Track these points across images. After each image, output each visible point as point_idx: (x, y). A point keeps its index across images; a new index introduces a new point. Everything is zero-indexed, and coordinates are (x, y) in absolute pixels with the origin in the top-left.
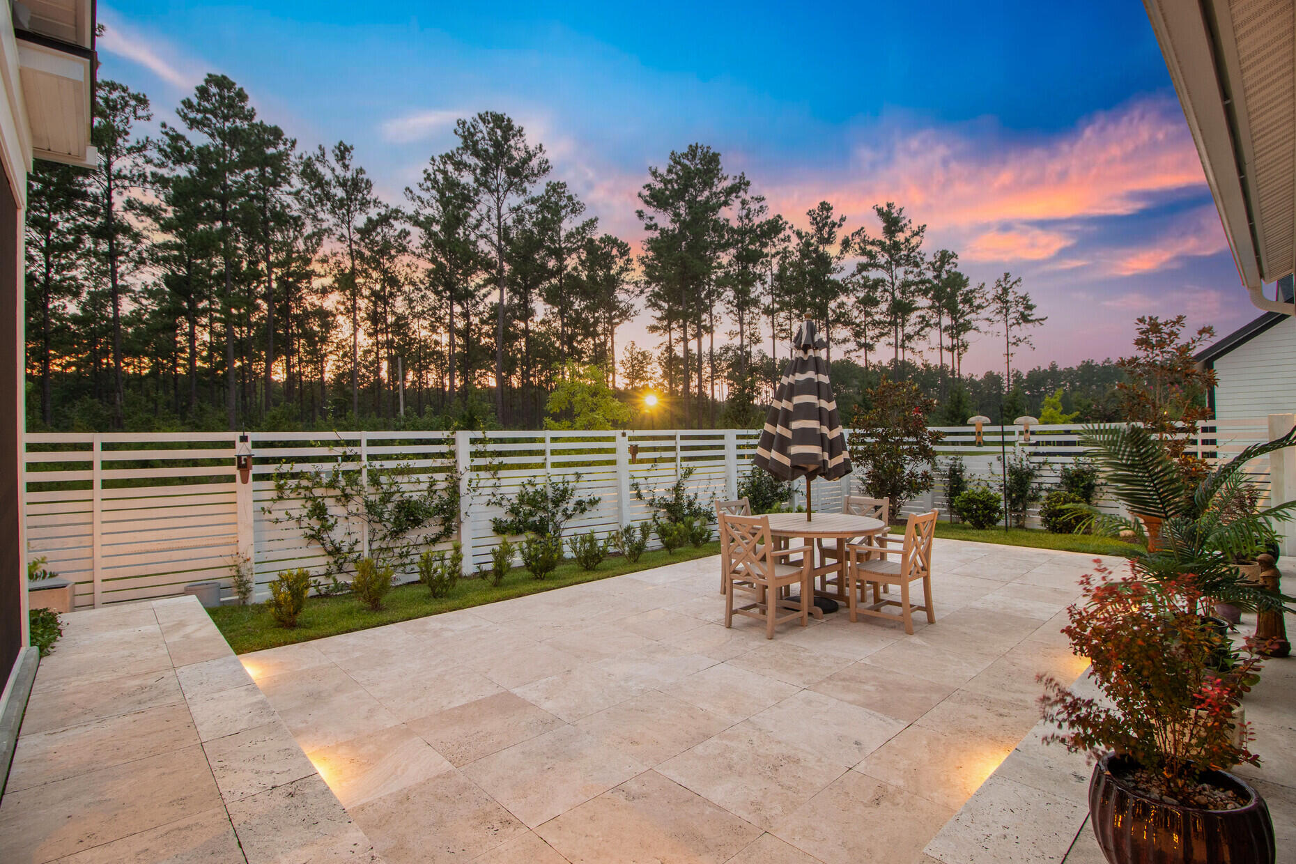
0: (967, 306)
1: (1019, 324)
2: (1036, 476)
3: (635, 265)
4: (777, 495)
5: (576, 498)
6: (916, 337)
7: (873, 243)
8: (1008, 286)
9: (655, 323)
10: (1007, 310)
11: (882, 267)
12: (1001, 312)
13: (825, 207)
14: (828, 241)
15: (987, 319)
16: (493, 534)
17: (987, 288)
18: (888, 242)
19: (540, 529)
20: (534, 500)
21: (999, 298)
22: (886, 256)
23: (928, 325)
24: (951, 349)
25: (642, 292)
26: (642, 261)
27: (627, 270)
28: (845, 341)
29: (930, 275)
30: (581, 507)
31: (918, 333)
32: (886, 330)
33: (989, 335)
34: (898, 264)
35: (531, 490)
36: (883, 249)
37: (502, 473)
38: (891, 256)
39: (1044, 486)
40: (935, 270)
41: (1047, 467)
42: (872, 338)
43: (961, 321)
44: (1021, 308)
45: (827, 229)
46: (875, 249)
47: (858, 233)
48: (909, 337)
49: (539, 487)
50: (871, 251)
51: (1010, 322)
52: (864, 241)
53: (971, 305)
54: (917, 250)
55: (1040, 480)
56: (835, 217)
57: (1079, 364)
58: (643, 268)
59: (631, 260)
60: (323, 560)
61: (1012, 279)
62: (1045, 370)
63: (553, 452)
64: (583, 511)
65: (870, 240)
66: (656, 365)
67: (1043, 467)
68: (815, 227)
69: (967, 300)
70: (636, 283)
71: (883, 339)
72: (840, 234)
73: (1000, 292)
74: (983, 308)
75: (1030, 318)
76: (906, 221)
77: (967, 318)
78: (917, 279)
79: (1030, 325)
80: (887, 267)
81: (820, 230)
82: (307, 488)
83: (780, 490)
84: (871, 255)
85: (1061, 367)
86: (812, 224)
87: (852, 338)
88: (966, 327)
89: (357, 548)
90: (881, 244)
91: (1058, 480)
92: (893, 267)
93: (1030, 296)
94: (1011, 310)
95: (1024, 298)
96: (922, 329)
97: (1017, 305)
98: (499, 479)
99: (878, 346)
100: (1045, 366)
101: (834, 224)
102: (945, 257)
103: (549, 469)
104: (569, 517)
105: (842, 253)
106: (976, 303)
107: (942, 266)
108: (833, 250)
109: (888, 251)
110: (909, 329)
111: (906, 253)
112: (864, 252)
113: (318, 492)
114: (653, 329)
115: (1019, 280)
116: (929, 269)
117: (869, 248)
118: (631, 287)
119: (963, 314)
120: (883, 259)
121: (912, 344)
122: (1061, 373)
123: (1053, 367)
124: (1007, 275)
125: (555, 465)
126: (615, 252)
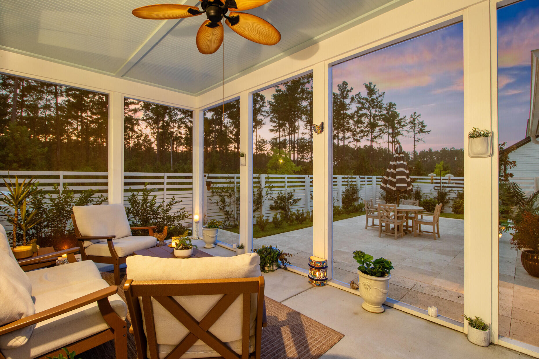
0: (399, 125)
1: (419, 133)
2: (448, 195)
3: (266, 104)
4: (353, 199)
5: (293, 198)
6: (378, 137)
7: (363, 99)
8: (415, 117)
9: (272, 128)
10: (415, 127)
11: (367, 109)
12: (412, 128)
13: (345, 84)
14: (346, 97)
15: (407, 131)
16: (270, 210)
17: (407, 118)
18: (369, 98)
19: (283, 208)
20: (281, 199)
21: (412, 122)
22: (368, 104)
23: (383, 132)
24: (392, 142)
25: (269, 116)
26: (269, 103)
27: (263, 106)
28: (349, 138)
29: (385, 112)
30: (295, 201)
31: (379, 136)
32: (366, 134)
33: (407, 137)
34: (373, 108)
35: (281, 195)
36: (367, 101)
37: (273, 189)
38: (370, 104)
39: (451, 198)
40: (387, 110)
41: (453, 192)
42: (359, 137)
43: (396, 131)
44: (420, 127)
45: (345, 92)
46: (364, 101)
47: (358, 95)
48: (375, 137)
49: (283, 194)
50: (362, 102)
51: (416, 132)
52: (360, 98)
53: (400, 125)
54: (381, 102)
55: (449, 196)
56: (349, 88)
57: (441, 149)
58: (269, 106)
59: (265, 102)
60: (224, 217)
61: (417, 114)
62: (427, 151)
63: (288, 182)
64: (296, 203)
65: (362, 97)
66: (268, 145)
67: (451, 192)
68: (340, 91)
69: (399, 123)
70: (267, 112)
71: (365, 138)
72: (350, 95)
73: (412, 120)
74: (405, 126)
75: (424, 131)
76: (376, 90)
77: (399, 130)
78: (380, 114)
79: (424, 134)
80: (368, 109)
81: (342, 93)
82: (220, 193)
83: (354, 197)
84: (362, 104)
85: (433, 150)
86: (339, 90)
87: (352, 137)
88: (398, 134)
89: (233, 213)
90: (366, 99)
91: (456, 196)
92: (371, 109)
93: (424, 122)
94: (416, 127)
95: (422, 122)
96: (381, 134)
97: (419, 125)
98: (272, 191)
99: (361, 140)
100: (427, 150)
101: (348, 91)
102: (391, 105)
103: (286, 188)
104: (292, 205)
105: (351, 102)
106: (402, 124)
107: (389, 109)
108: (347, 101)
109: (369, 102)
110: (375, 134)
111: (376, 103)
112: (359, 102)
113: (223, 194)
114: (272, 131)
115: (420, 115)
116: (384, 110)
117: (362, 101)
118: (265, 114)
119: (397, 128)
120: (367, 106)
121: (377, 140)
122: (433, 153)
123: (430, 150)
124: (415, 113)
125: (288, 186)
126: (259, 99)
